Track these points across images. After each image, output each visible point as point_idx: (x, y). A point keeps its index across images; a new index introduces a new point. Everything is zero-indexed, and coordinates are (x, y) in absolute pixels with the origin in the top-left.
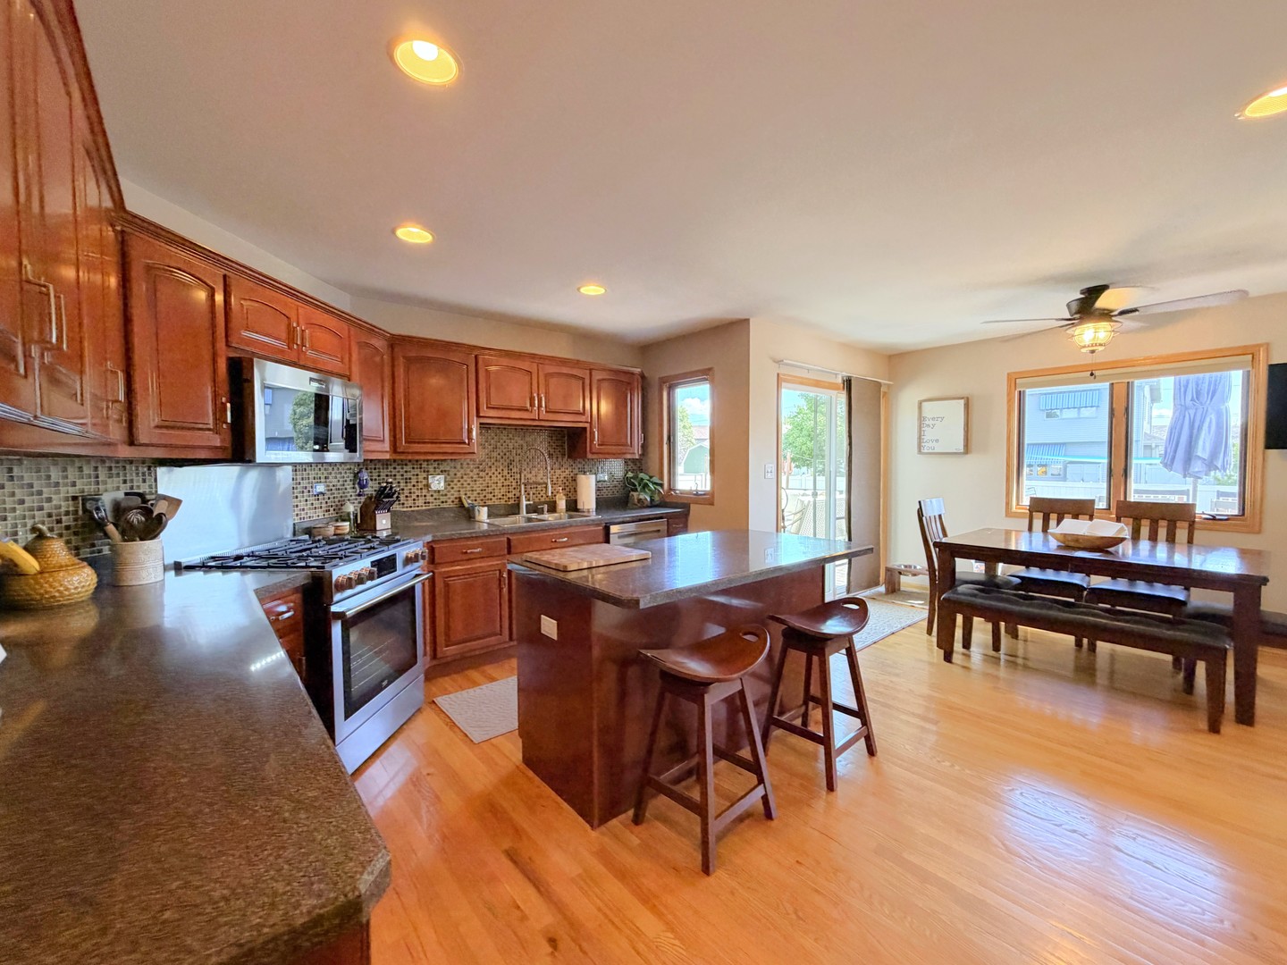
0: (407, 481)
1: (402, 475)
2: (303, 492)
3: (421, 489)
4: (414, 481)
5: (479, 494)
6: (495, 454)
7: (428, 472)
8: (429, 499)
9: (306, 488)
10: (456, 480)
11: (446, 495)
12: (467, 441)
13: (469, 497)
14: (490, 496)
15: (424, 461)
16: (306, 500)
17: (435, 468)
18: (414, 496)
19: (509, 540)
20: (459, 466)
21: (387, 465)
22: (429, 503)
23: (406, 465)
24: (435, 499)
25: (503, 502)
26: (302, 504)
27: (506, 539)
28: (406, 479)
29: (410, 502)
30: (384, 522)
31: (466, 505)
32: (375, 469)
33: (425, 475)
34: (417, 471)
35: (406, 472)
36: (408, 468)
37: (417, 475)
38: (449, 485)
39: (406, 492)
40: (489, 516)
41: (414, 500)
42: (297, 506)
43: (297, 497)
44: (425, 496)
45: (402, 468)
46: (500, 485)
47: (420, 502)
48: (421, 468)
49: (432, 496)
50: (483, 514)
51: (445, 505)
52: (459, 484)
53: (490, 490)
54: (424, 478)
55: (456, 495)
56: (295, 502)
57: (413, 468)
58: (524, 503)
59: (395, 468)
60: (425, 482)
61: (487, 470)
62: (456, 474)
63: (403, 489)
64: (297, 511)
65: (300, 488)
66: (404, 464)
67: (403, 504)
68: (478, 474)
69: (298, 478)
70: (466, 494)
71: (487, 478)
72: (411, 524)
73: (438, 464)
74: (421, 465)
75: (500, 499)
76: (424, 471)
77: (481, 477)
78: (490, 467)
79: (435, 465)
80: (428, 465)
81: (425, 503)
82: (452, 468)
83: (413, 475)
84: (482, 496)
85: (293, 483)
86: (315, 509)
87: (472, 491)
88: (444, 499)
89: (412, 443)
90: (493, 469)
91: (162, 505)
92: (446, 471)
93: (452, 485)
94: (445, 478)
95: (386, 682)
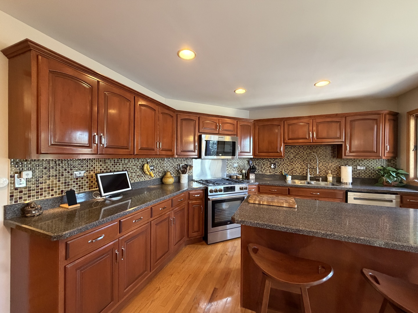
0: (264, 165)
1: (263, 163)
2: (230, 166)
3: (268, 167)
4: (266, 165)
5: (290, 171)
6: (297, 156)
7: (271, 162)
8: (271, 171)
9: (231, 165)
10: (281, 165)
11: (277, 170)
12: (279, 152)
13: (286, 172)
14: (295, 172)
15: (270, 158)
16: (231, 168)
17: (273, 161)
20: (282, 160)
21: (258, 159)
22: (271, 172)
23: (264, 159)
24: (273, 171)
25: (301, 175)
26: (230, 169)
28: (264, 164)
29: (265, 171)
30: (252, 177)
31: (284, 174)
32: (254, 160)
33: (269, 163)
34: (267, 162)
35: (264, 162)
36: (265, 160)
37: (267, 163)
38: (278, 167)
39: (264, 168)
40: (292, 179)
41: (266, 171)
42: (228, 170)
43: (228, 167)
44: (270, 170)
45: (262, 161)
46: (299, 168)
47: (268, 171)
48: (268, 161)
49: (272, 170)
50: (289, 178)
51: (276, 174)
52: (282, 167)
53: (295, 169)
54: (270, 164)
55: (281, 170)
56: (227, 169)
57: (266, 161)
58: (309, 176)
59: (260, 160)
60: (270, 165)
61: (294, 162)
62: (281, 163)
63: (262, 167)
64: (228, 171)
65: (229, 165)
66: (263, 159)
67: (262, 172)
68: (290, 163)
69: (229, 162)
70: (285, 170)
71: (294, 165)
72: (264, 179)
73: (275, 160)
74: (269, 159)
75: (299, 173)
76: (270, 162)
77: (291, 165)
78: (295, 161)
79: (273, 160)
80: (271, 160)
81: (270, 172)
82: (280, 161)
83: (266, 163)
84: (291, 172)
85: (227, 164)
86: (234, 171)
87: (287, 169)
88: (276, 171)
89: (260, 153)
90: (297, 162)
91: (189, 167)
92: (277, 162)
93: (279, 167)
94: (277, 164)
95: (229, 223)
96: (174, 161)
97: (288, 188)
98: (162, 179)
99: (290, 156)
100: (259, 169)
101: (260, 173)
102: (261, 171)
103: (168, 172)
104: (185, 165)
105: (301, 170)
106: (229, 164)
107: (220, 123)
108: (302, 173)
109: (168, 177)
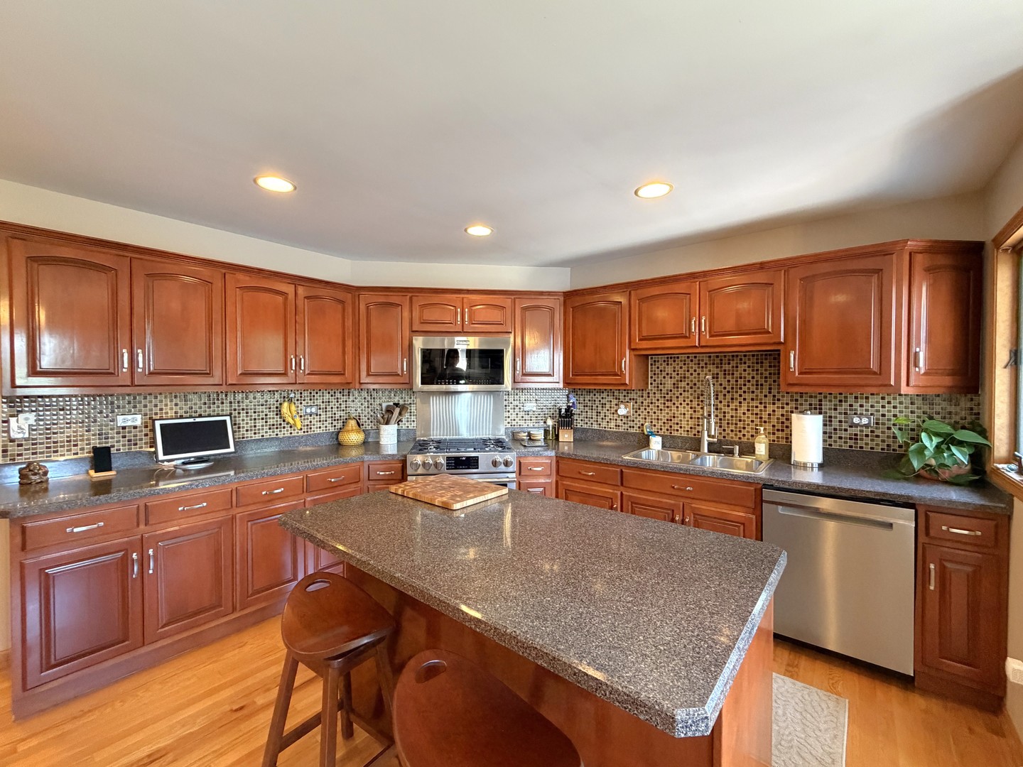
0: (603, 405)
1: (600, 401)
2: (514, 409)
3: (613, 413)
4: (608, 406)
5: (664, 423)
6: (683, 384)
7: (619, 399)
8: (619, 422)
9: (517, 406)
10: (642, 409)
11: (633, 421)
12: (619, 373)
13: (653, 426)
14: (676, 427)
15: (616, 390)
16: (517, 414)
17: (625, 396)
18: (607, 419)
20: (645, 395)
22: (619, 426)
23: (603, 393)
24: (624, 423)
25: (691, 435)
26: (514, 416)
27: (619, 470)
29: (604, 424)
30: (566, 436)
31: (646, 433)
32: (582, 395)
33: (616, 402)
34: (610, 398)
35: (603, 398)
36: (605, 395)
37: (611, 402)
38: (636, 412)
39: (602, 415)
40: (663, 446)
41: (608, 422)
42: (509, 417)
43: (509, 411)
44: (616, 420)
45: (600, 395)
46: (688, 416)
47: (612, 424)
48: (614, 396)
49: (621, 420)
51: (632, 430)
52: (645, 413)
53: (676, 420)
54: (616, 405)
55: (642, 421)
56: (507, 414)
57: (608, 396)
58: (706, 439)
59: (594, 395)
60: (616, 408)
61: (674, 400)
62: (642, 403)
63: (600, 413)
64: (509, 420)
65: (511, 406)
66: (601, 392)
67: (600, 424)
68: (664, 404)
69: (511, 399)
70: (652, 422)
71: (674, 408)
72: (601, 443)
73: (628, 393)
74: (614, 393)
75: (688, 431)
76: (616, 399)
77: (668, 407)
78: (678, 397)
79: (625, 393)
80: (619, 393)
81: (616, 426)
82: (639, 396)
83: (608, 401)
84: (667, 426)
85: (505, 403)
86: (525, 420)
87: (658, 419)
88: (632, 424)
89: (576, 375)
90: (681, 399)
91: (397, 410)
92: (633, 399)
93: (639, 412)
94: (633, 405)
97: (622, 468)
98: (338, 433)
99: (664, 384)
100: (592, 418)
101: (595, 427)
102: (597, 421)
103: (350, 419)
105: (691, 423)
106: (511, 403)
107: (465, 306)
108: (694, 432)
109: (348, 431)
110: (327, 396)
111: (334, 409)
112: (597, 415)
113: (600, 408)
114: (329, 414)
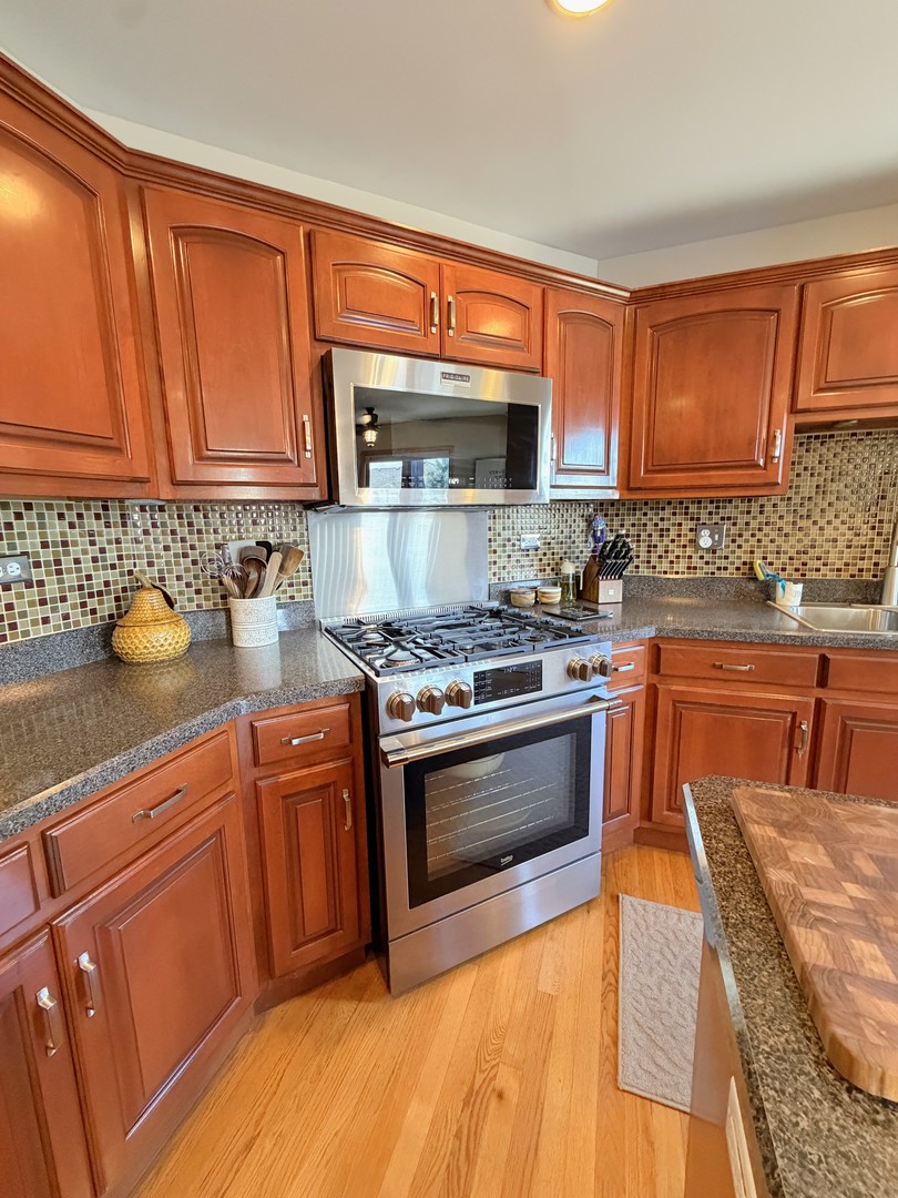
0: (663, 533)
1: (656, 525)
2: (504, 546)
3: (685, 546)
4: (673, 534)
5: (791, 558)
6: (834, 487)
7: (698, 519)
8: (696, 561)
9: (509, 540)
10: (747, 535)
11: (727, 558)
12: (761, 462)
13: (771, 564)
14: (817, 564)
15: (693, 501)
16: (509, 556)
17: (710, 513)
18: (671, 557)
19: (824, 660)
20: (755, 508)
21: (635, 509)
22: (695, 568)
23: (663, 509)
24: (707, 563)
25: (845, 576)
26: (503, 561)
27: (817, 656)
28: (662, 530)
29: (665, 565)
30: (611, 592)
31: (761, 577)
32: (617, 515)
33: (691, 524)
34: (679, 519)
35: (662, 519)
36: (667, 513)
37: (680, 524)
38: (734, 541)
39: (660, 550)
40: (806, 599)
41: (672, 562)
42: (495, 563)
43: (495, 552)
44: (690, 557)
45: (657, 514)
46: (841, 544)
47: (682, 565)
48: (686, 514)
49: (702, 557)
50: (791, 597)
51: (723, 574)
52: (753, 541)
53: (817, 552)
54: (691, 530)
55: (746, 558)
56: (493, 557)
57: (674, 514)
59: (645, 514)
60: (691, 536)
61: (816, 516)
62: (747, 524)
63: (656, 546)
64: (494, 569)
65: (500, 541)
66: (658, 506)
67: (654, 567)
68: (794, 523)
69: (499, 528)
70: (765, 558)
71: (814, 531)
72: (660, 599)
73: (718, 507)
74: (687, 508)
75: (839, 570)
76: (692, 519)
77: (800, 529)
78: (823, 511)
79: (711, 508)
80: (699, 508)
81: (689, 568)
82: (742, 513)
83: (674, 525)
84: (797, 563)
85: (490, 535)
86: (522, 566)
87: (778, 553)
88: (723, 563)
89: (654, 472)
90: (830, 515)
91: (276, 558)
92: (729, 518)
93: (739, 541)
94: (728, 530)
95: (510, 858)
96: (190, 524)
97: (821, 653)
98: (108, 631)
99: (798, 487)
100: (640, 557)
101: (645, 572)
102: (649, 562)
103: (141, 588)
104: (258, 543)
105: (847, 555)
106: (499, 535)
107: (447, 289)
108: (853, 570)
109: (144, 624)
110: (55, 529)
111: (87, 566)
112: (649, 552)
113: (655, 539)
114: (71, 579)
